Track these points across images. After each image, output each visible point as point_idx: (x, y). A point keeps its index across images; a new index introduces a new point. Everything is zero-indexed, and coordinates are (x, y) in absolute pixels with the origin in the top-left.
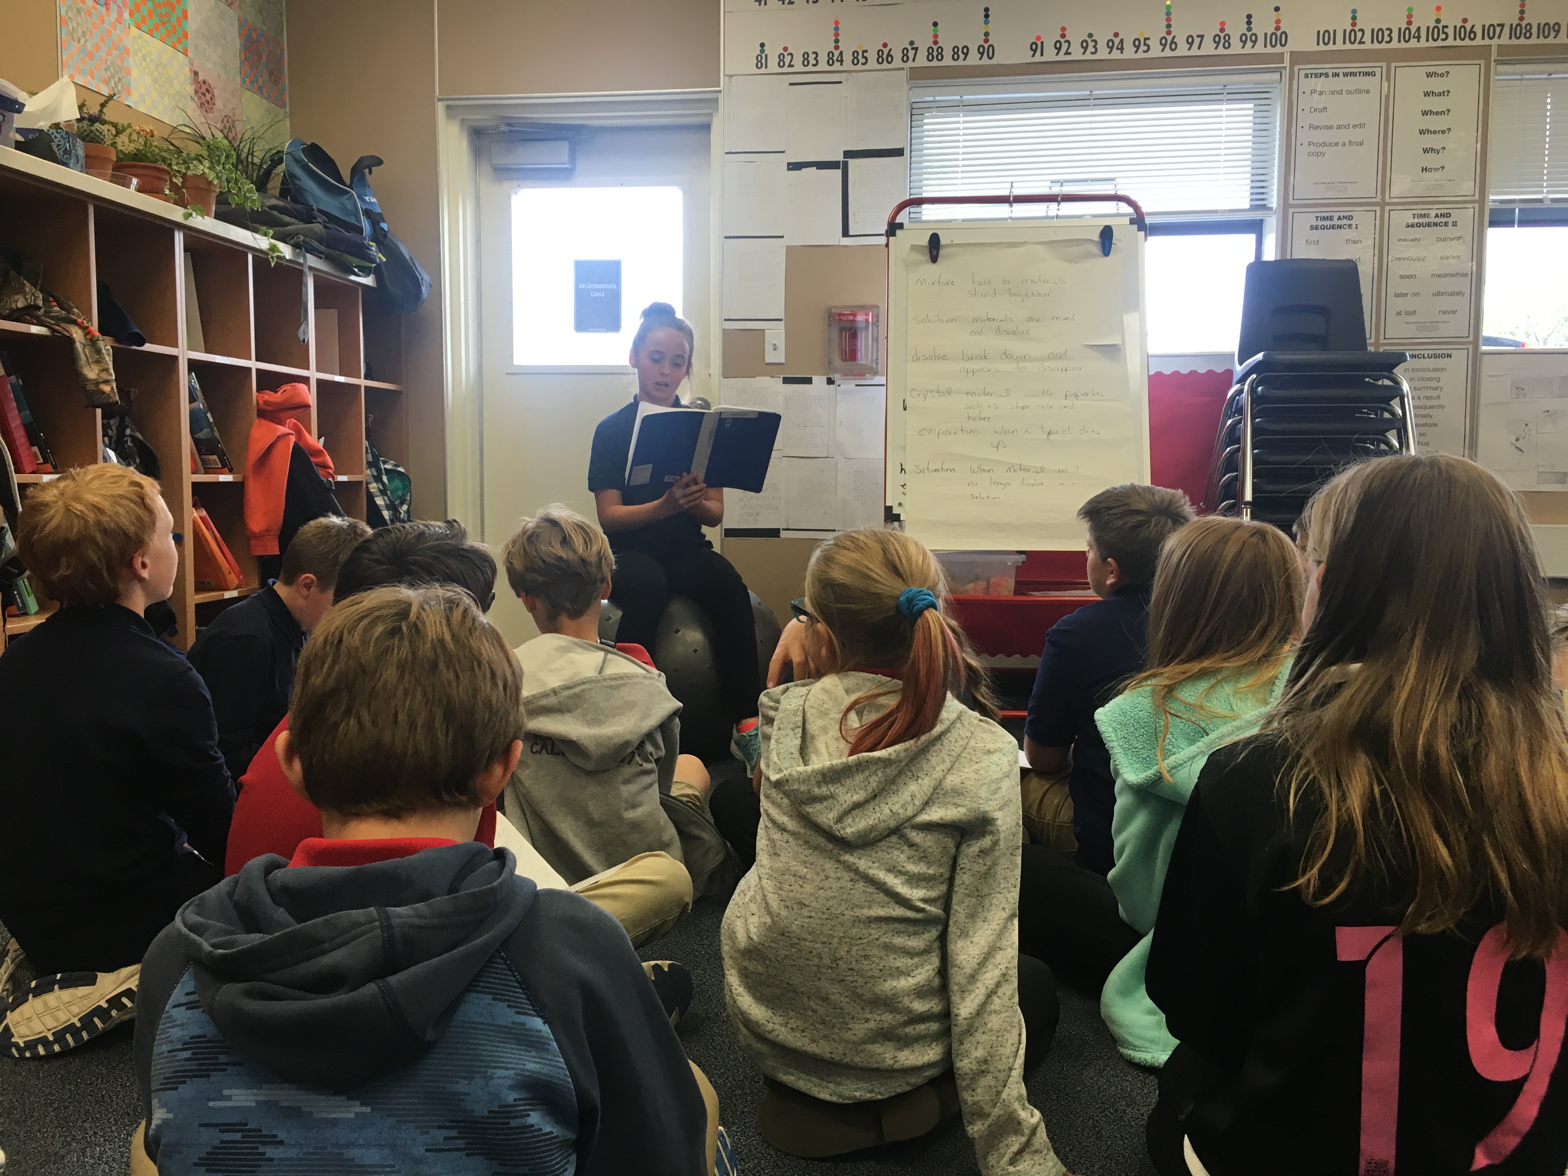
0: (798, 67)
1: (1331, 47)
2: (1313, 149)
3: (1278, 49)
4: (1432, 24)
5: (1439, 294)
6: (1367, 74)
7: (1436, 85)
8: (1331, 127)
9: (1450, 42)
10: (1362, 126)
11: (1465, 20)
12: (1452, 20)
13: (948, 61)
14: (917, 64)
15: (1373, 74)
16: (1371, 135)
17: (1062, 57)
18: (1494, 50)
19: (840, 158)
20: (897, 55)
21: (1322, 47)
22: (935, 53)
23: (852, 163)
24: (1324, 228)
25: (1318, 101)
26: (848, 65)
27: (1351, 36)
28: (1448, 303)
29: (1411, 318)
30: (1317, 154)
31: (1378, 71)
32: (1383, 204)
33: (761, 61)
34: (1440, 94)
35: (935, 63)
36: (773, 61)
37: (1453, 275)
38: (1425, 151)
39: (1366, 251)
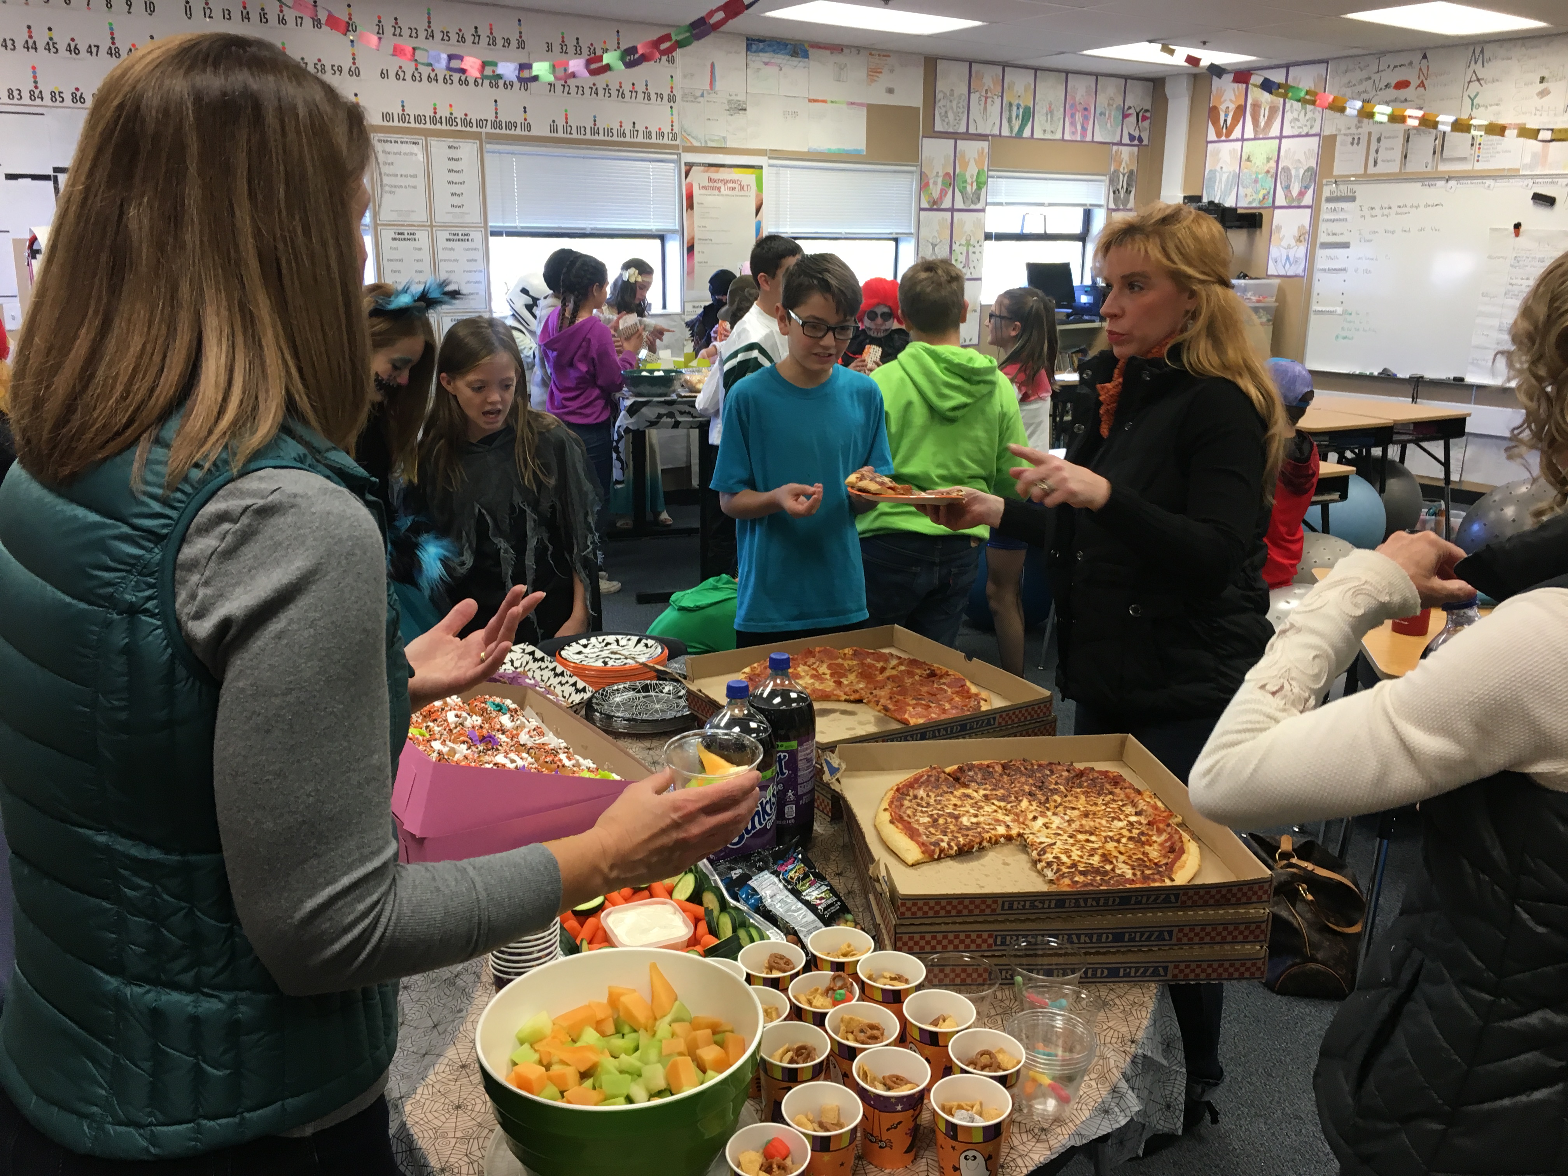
0: (5, 99)
1: (391, 124)
2: (388, 189)
4: (448, 115)
5: (468, 282)
6: (414, 143)
7: (453, 153)
8: (397, 176)
9: (459, 128)
10: (415, 176)
11: (466, 115)
12: (459, 115)
15: (418, 144)
16: (421, 182)
18: (484, 136)
19: (51, 173)
21: (386, 123)
24: (399, 240)
25: (388, 159)
26: (48, 101)
27: (403, 117)
28: (473, 288)
30: (391, 193)
31: (420, 142)
32: (431, 226)
34: (456, 160)
37: (474, 271)
38: (453, 194)
39: (426, 255)
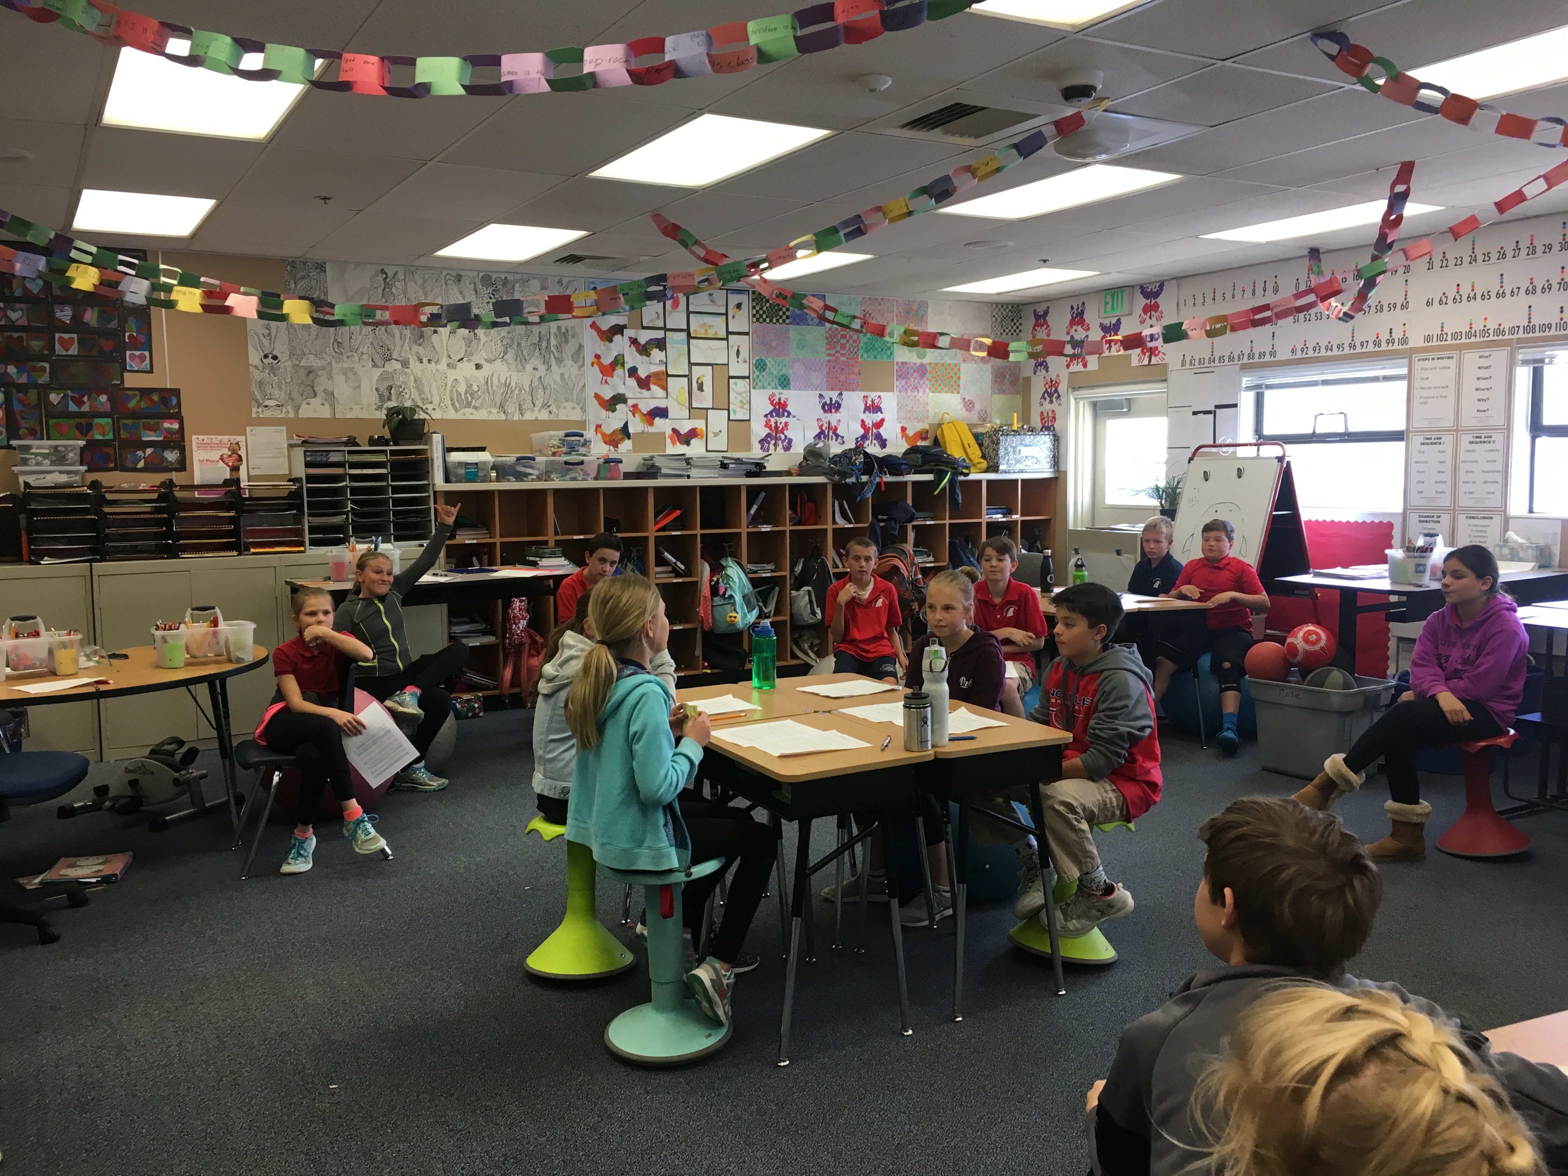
0: (1197, 366)
1: (1430, 344)
2: (1422, 400)
3: (1405, 347)
4: (1482, 328)
5: (1486, 482)
6: (1449, 358)
7: (1485, 362)
8: (1430, 388)
9: (1491, 338)
10: (1447, 387)
11: (1500, 325)
12: (1492, 325)
13: (1256, 360)
14: (1244, 362)
15: (1452, 358)
16: (1451, 392)
17: (1304, 356)
18: (1514, 342)
19: (1213, 409)
20: (1236, 358)
21: (1427, 344)
22: (1251, 356)
23: (1218, 411)
24: (1427, 444)
25: (1425, 374)
26: (1217, 363)
27: (1441, 337)
28: (1490, 487)
29: (1472, 496)
30: (1424, 403)
31: (1455, 356)
32: (1457, 431)
33: (1183, 364)
34: (1486, 368)
35: (1251, 361)
36: (1188, 363)
37: (1493, 472)
38: (1479, 400)
39: (1448, 457)
